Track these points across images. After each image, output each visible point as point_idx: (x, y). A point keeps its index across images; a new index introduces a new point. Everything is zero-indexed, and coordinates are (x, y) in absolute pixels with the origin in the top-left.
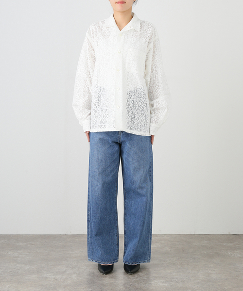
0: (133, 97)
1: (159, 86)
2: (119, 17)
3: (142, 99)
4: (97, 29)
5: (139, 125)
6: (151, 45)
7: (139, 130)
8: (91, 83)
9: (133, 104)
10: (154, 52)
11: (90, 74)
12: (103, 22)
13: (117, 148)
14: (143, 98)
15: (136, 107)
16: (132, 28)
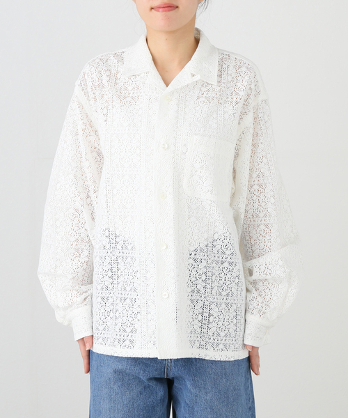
0: (204, 263)
1: (267, 226)
2: (162, 46)
3: (226, 265)
4: (105, 79)
5: (222, 334)
6: (249, 119)
7: (221, 346)
8: (93, 219)
9: (205, 281)
10: (255, 135)
11: (88, 197)
12: (120, 58)
13: (161, 392)
14: (231, 264)
15: (212, 288)
16: (197, 77)
